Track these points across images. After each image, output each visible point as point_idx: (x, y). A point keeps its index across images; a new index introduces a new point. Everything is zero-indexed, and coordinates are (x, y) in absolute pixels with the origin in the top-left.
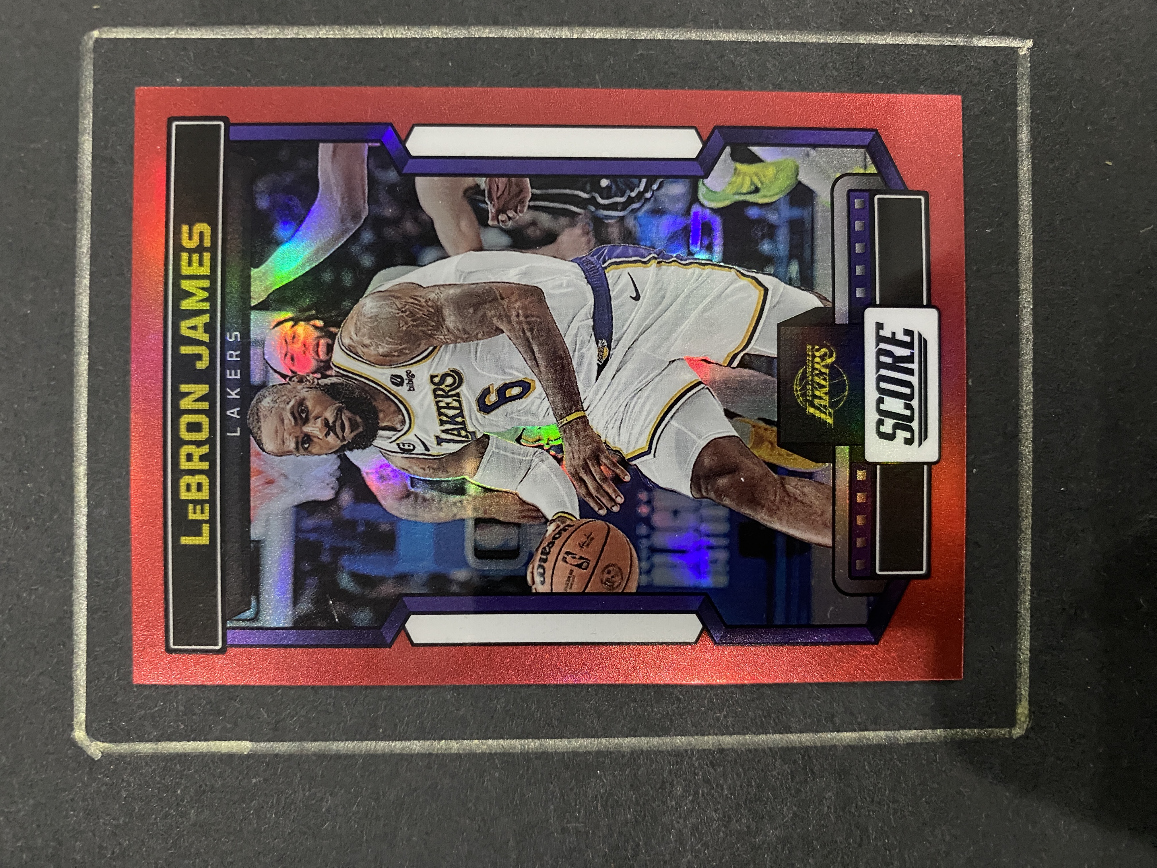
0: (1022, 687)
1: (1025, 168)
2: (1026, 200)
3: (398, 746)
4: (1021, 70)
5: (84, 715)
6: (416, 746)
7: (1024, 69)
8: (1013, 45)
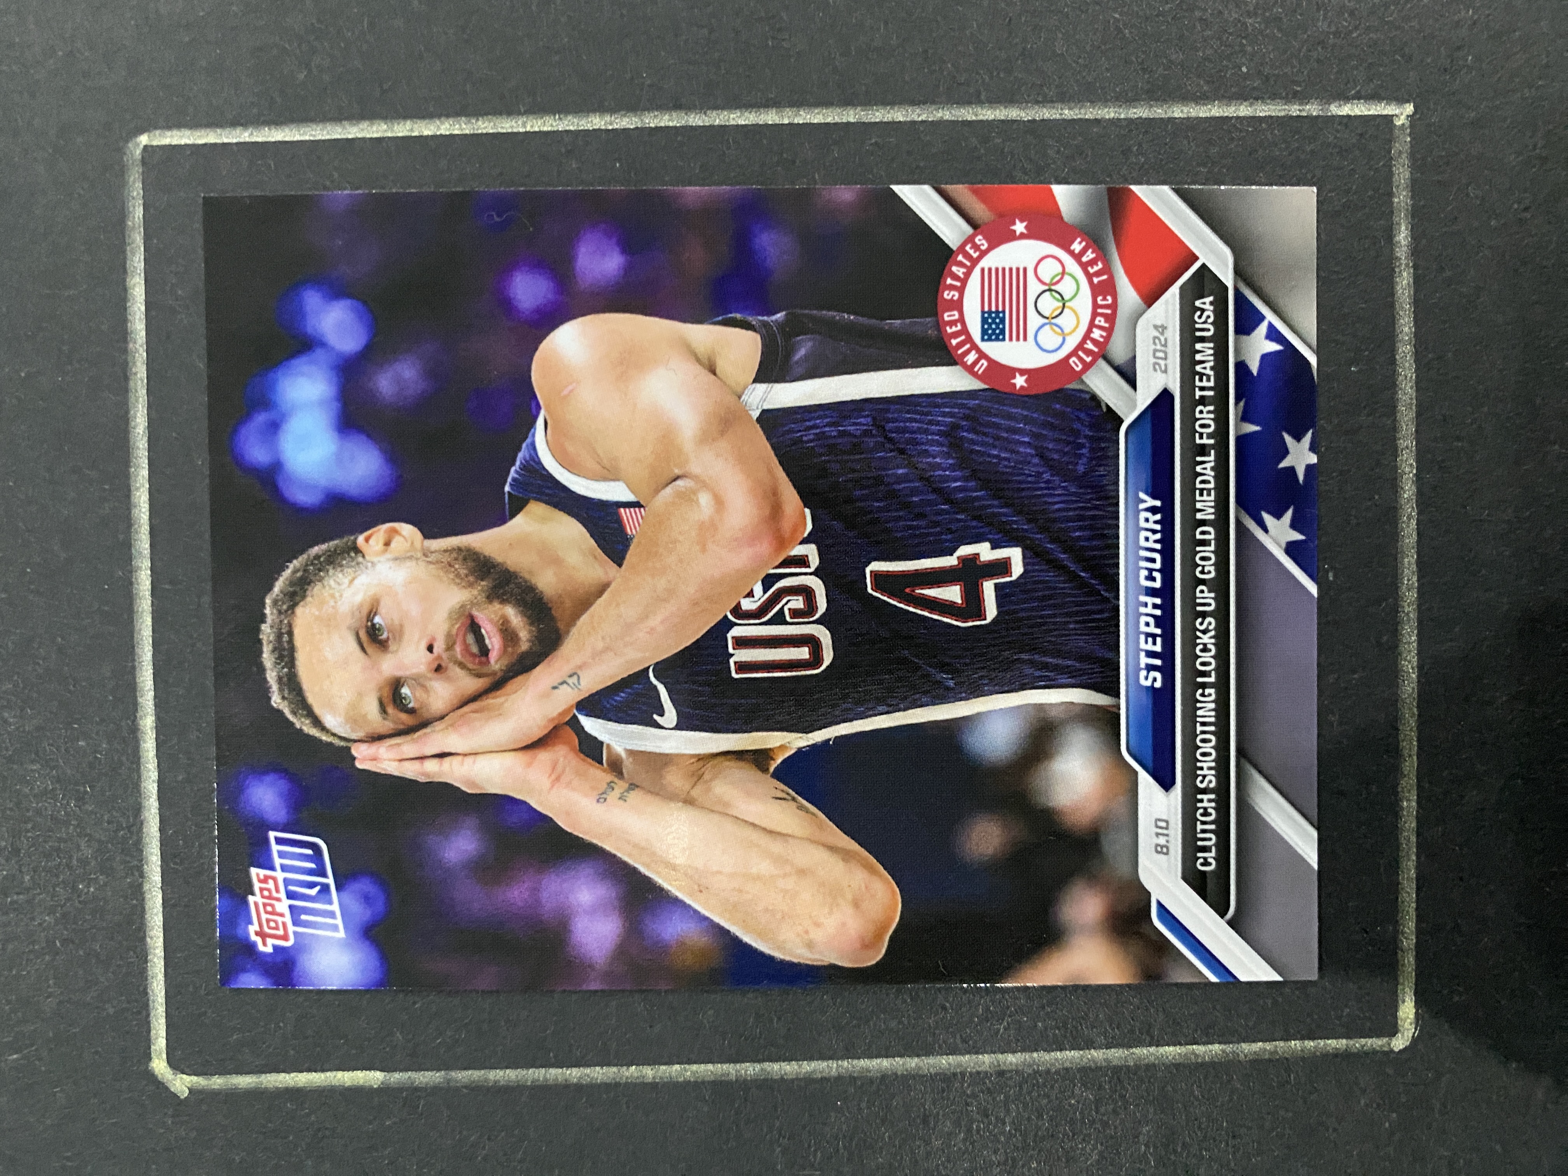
0: (1406, 983)
1: (1404, 281)
2: (1406, 326)
3: (574, 1074)
4: (1397, 147)
5: (164, 1041)
6: (599, 1074)
7: (1402, 144)
8: (1385, 112)
